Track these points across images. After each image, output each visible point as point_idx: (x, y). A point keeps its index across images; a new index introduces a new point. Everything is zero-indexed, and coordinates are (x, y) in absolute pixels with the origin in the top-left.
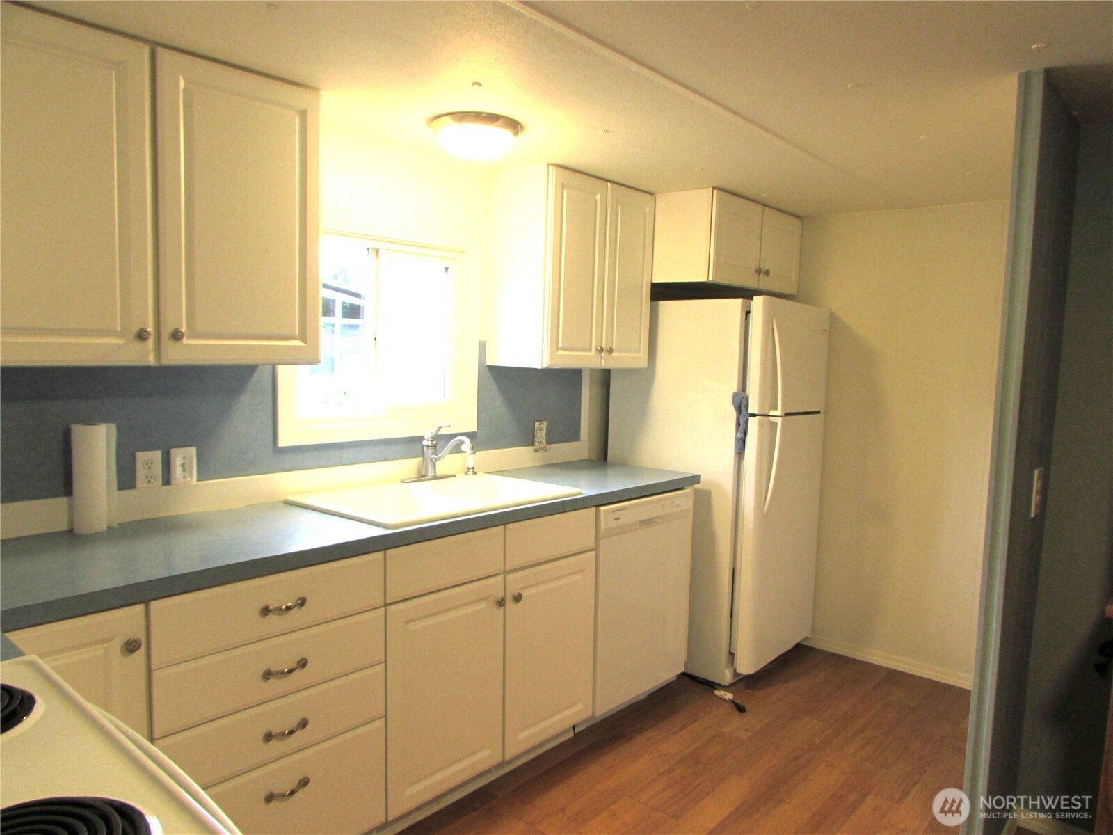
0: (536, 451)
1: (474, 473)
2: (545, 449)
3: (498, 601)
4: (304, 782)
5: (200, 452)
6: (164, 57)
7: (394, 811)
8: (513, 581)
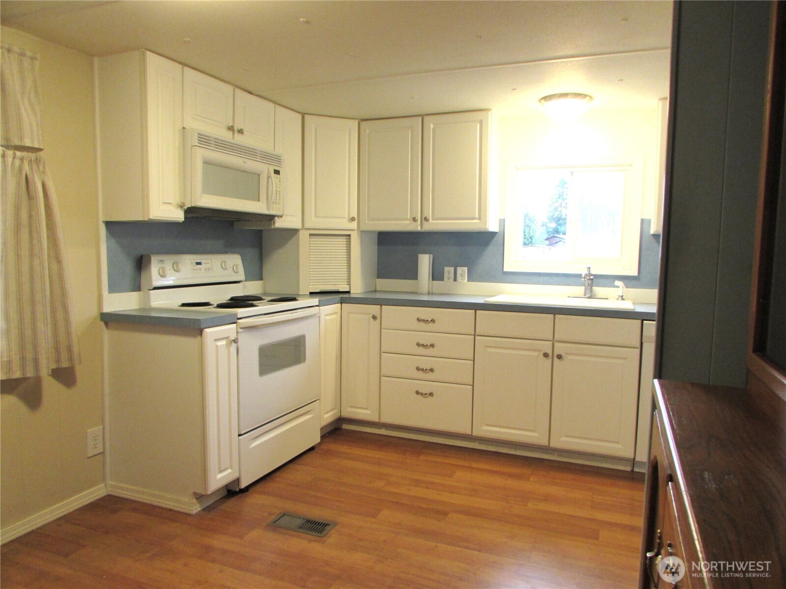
1: (623, 299)
3: (546, 355)
4: (431, 394)
5: (468, 270)
6: (426, 119)
7: (476, 433)
8: (560, 348)
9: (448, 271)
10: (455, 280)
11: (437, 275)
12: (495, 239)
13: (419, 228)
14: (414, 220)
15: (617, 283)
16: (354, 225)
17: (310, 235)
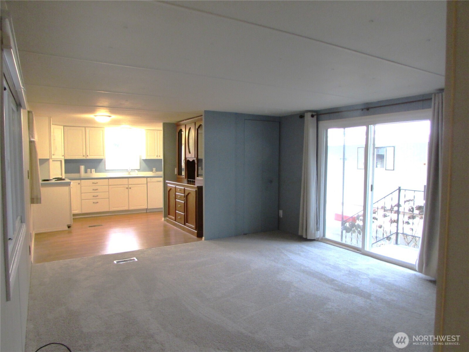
0: (153, 173)
2: (155, 172)
3: (127, 188)
4: (98, 202)
5: (95, 170)
6: (86, 128)
7: (110, 210)
8: (130, 186)
9: (89, 170)
10: (91, 172)
11: (86, 172)
12: (103, 160)
13: (85, 158)
14: (84, 156)
15: (136, 171)
16: (63, 158)
17: (53, 161)
